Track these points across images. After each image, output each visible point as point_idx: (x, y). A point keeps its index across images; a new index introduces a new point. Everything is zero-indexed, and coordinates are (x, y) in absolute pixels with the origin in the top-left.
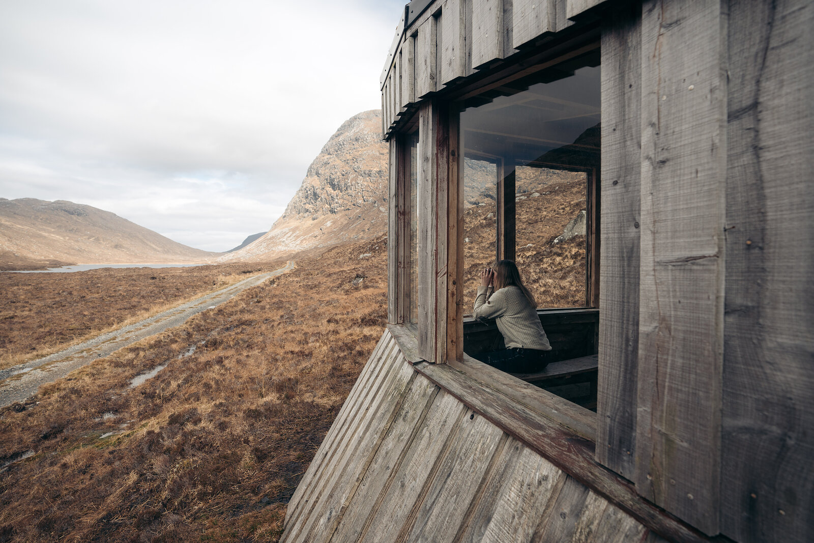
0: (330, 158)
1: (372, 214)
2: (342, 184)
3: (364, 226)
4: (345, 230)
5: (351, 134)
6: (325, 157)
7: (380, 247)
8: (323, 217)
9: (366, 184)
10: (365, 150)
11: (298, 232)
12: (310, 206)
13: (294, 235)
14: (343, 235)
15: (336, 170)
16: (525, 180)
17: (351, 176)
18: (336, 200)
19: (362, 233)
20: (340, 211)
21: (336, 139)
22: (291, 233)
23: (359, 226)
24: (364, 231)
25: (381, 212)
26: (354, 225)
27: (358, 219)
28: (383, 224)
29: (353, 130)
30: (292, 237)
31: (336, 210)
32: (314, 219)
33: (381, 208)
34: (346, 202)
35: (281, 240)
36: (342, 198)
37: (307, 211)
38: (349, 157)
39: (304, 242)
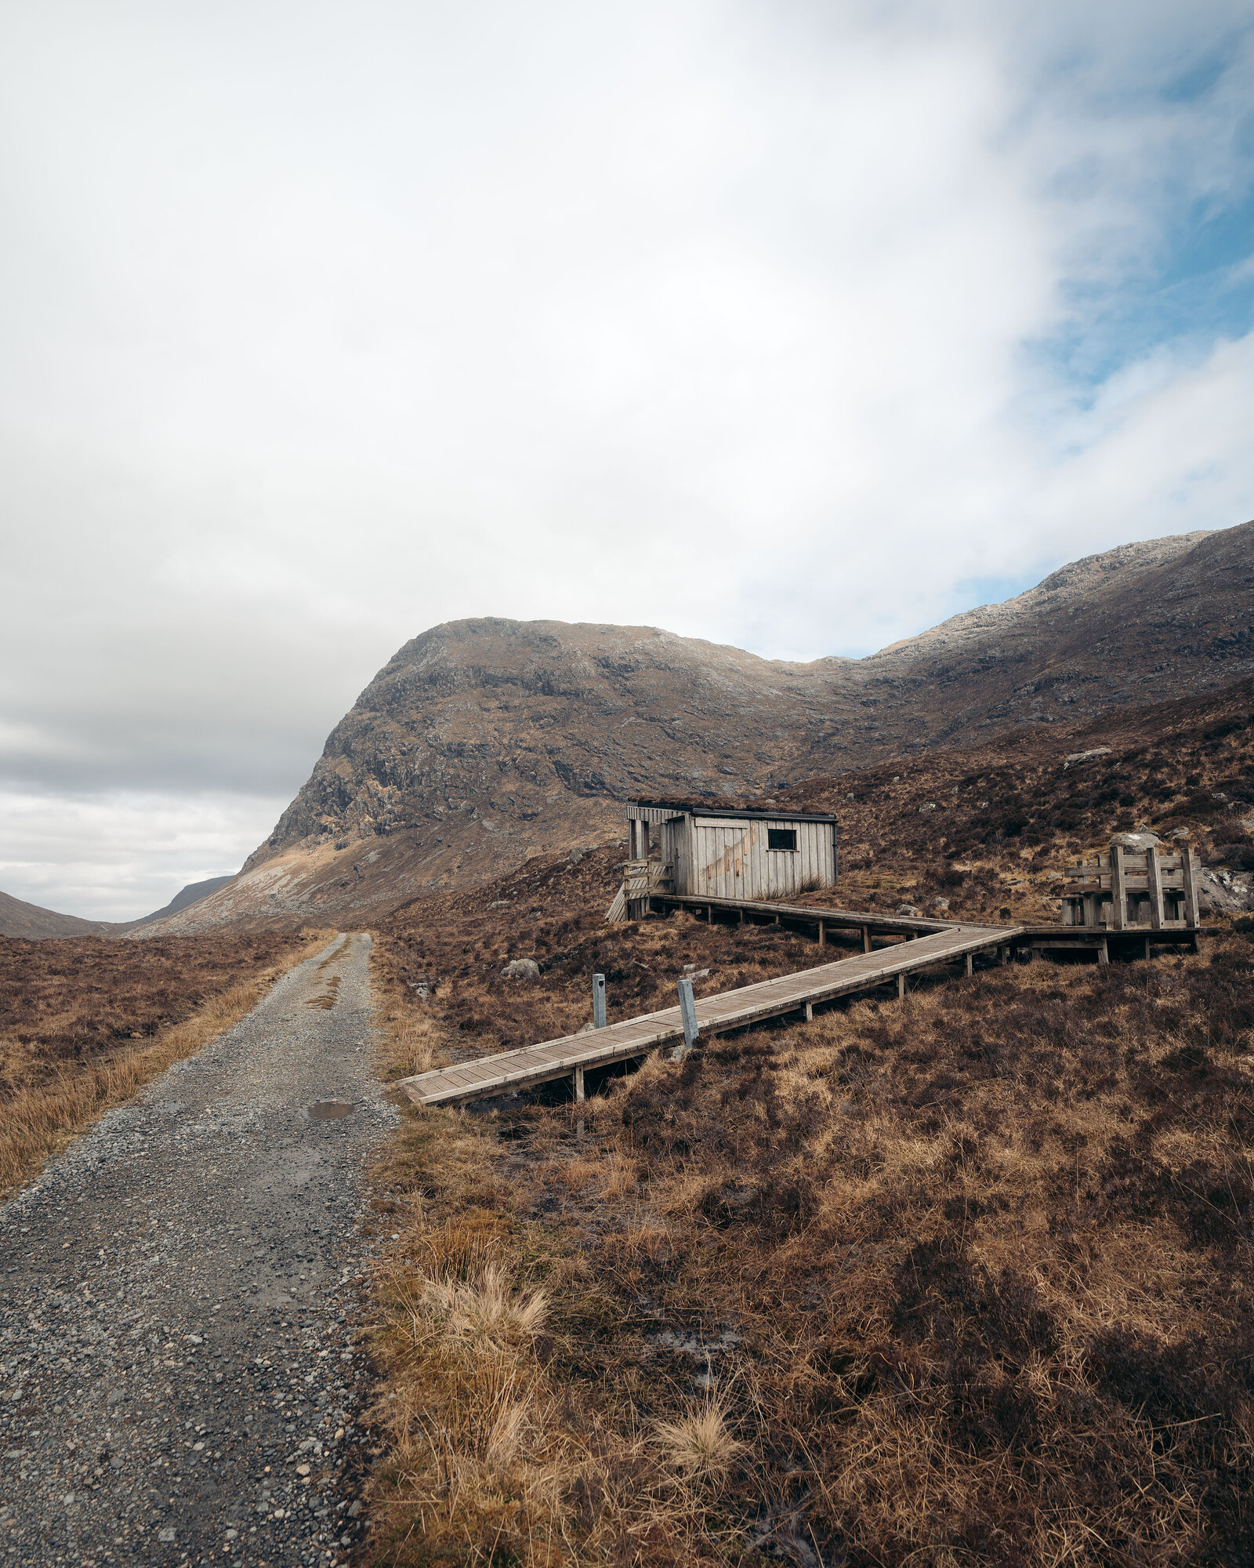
0: (375, 718)
1: (466, 834)
2: (402, 771)
3: (450, 861)
4: (410, 870)
5: (420, 668)
6: (365, 717)
8: (360, 842)
9: (452, 771)
10: (450, 702)
11: (304, 875)
12: (330, 819)
13: (296, 881)
14: (404, 879)
15: (388, 743)
16: (782, 763)
17: (421, 756)
18: (389, 806)
19: (445, 876)
20: (397, 830)
21: (388, 679)
22: (289, 876)
23: (437, 861)
24: (449, 871)
25: (485, 830)
26: (428, 859)
27: (435, 846)
28: (491, 856)
29: (425, 661)
30: (292, 885)
31: (387, 828)
32: (339, 847)
33: (486, 823)
34: (409, 810)
35: (267, 892)
36: (402, 802)
37: (324, 829)
38: (415, 715)
39: (319, 896)
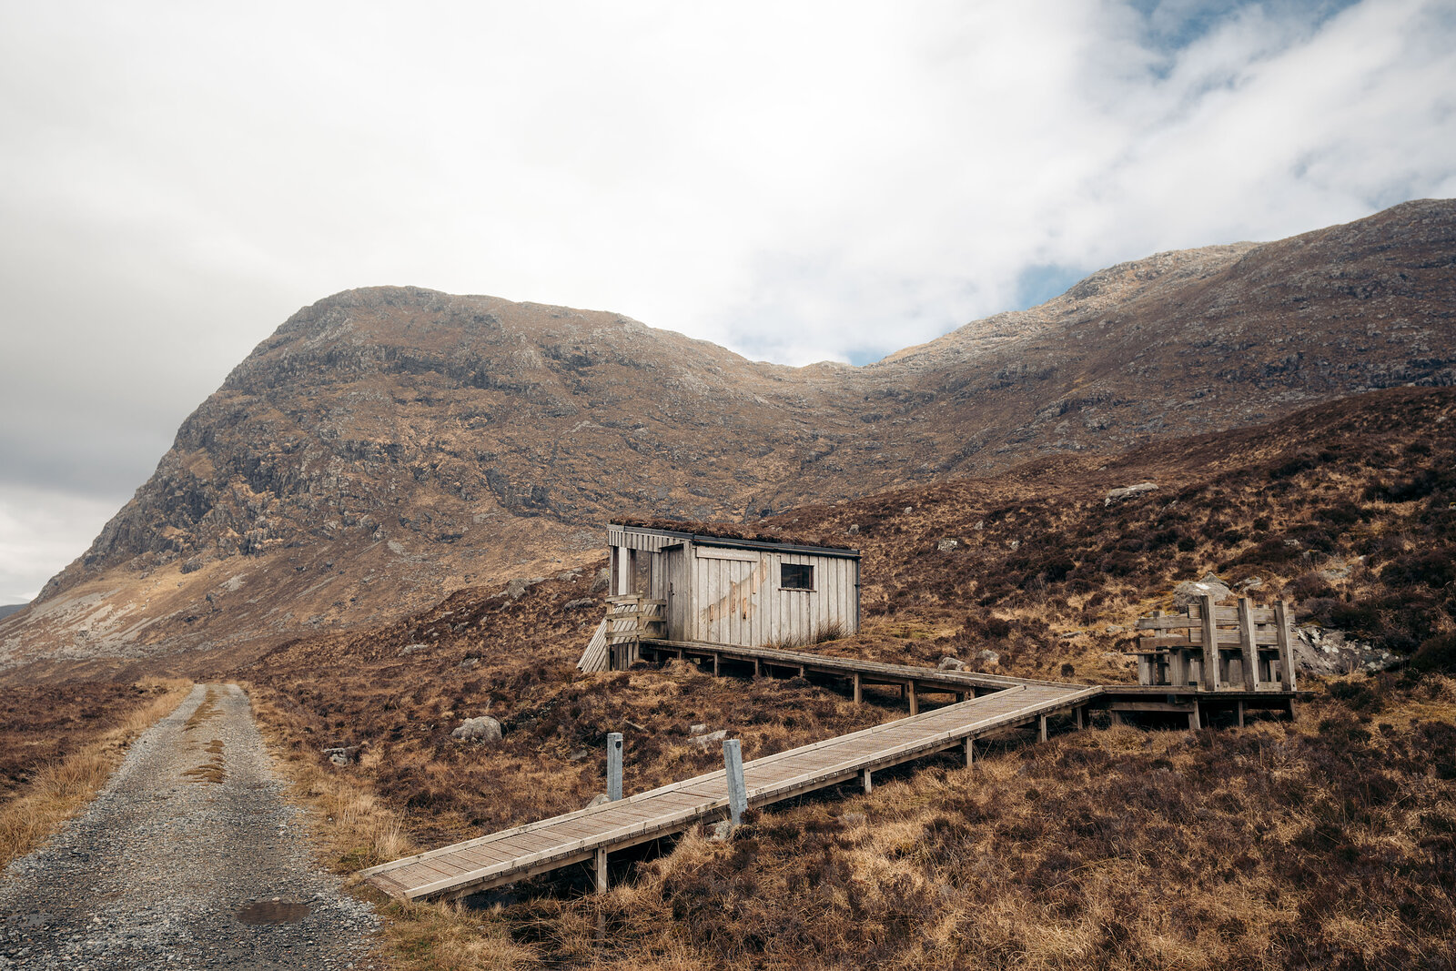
0: (250, 403)
1: (365, 558)
2: (282, 472)
3: (342, 591)
4: (285, 602)
5: (314, 343)
6: (236, 400)
7: (442, 633)
8: (217, 563)
9: (351, 477)
10: (352, 389)
11: (133, 606)
12: (177, 532)
13: (120, 613)
14: (276, 614)
15: (266, 437)
16: (766, 485)
17: (310, 456)
18: (262, 518)
19: (333, 611)
20: (270, 549)
21: (272, 354)
22: (110, 607)
23: (324, 592)
24: (339, 604)
25: (391, 553)
26: (312, 588)
27: (322, 572)
28: (397, 587)
29: (323, 335)
30: (113, 619)
31: (258, 546)
32: (186, 570)
33: (392, 545)
34: (289, 524)
35: (74, 628)
36: (280, 513)
37: (168, 545)
38: (305, 403)
39: (153, 634)
